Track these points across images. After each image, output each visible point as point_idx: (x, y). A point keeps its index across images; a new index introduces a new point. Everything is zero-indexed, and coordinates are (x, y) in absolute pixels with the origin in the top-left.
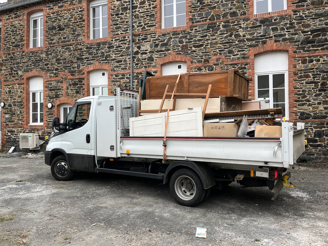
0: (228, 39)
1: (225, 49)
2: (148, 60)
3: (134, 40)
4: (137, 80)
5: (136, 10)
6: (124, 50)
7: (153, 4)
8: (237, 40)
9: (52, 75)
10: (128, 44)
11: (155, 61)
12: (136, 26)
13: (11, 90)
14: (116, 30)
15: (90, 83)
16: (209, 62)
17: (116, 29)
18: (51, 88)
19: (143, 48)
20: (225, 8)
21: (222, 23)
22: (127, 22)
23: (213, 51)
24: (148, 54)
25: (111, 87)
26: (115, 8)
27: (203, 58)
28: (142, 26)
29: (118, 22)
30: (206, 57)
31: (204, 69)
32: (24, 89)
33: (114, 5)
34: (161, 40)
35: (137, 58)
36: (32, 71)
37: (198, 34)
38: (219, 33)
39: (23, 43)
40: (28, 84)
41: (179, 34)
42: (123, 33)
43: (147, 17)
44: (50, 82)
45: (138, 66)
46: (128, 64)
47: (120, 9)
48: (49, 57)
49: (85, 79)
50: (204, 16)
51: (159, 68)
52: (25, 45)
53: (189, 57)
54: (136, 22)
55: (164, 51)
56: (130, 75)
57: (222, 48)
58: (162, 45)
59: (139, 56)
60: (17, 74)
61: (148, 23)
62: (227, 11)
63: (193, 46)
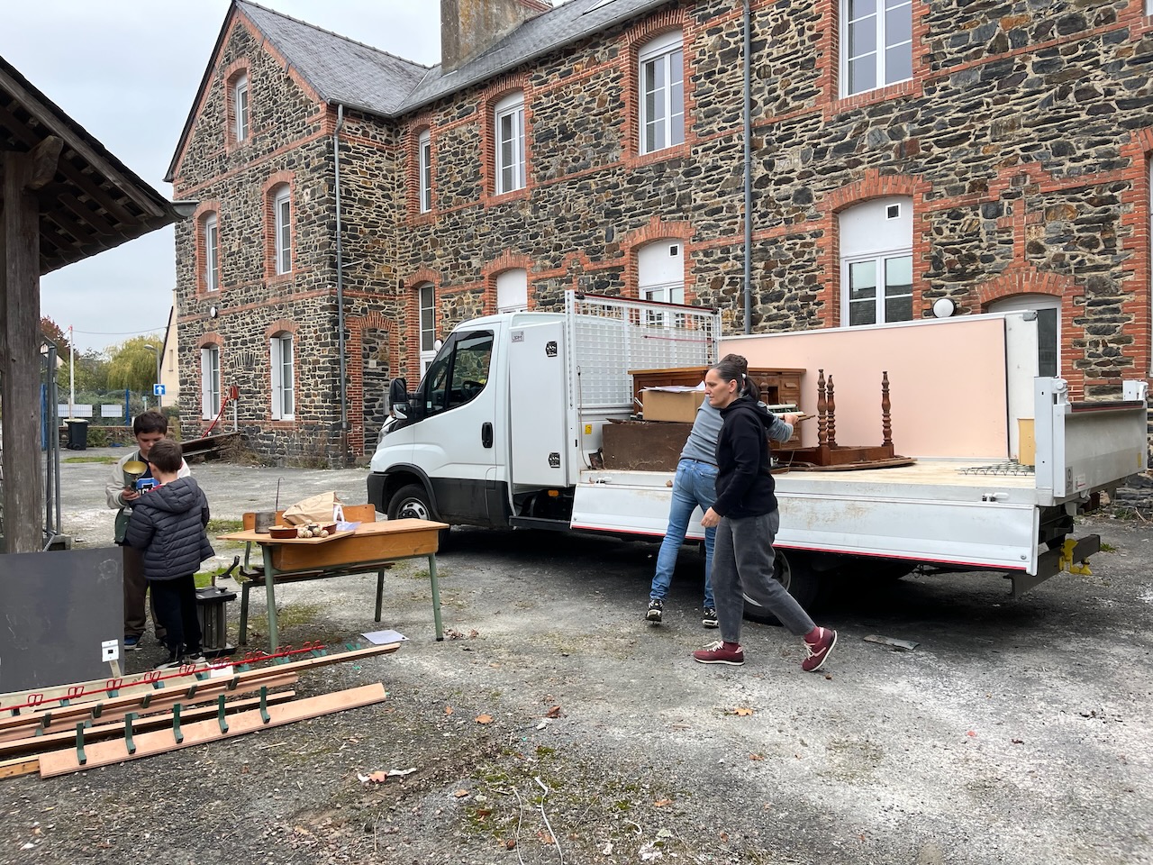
0: (1054, 107)
1: (1043, 143)
2: (795, 200)
3: (755, 145)
4: (763, 263)
5: (761, 53)
6: (728, 176)
7: (810, 29)
8: (1083, 109)
9: (548, 263)
10: (741, 158)
11: (815, 200)
12: (761, 103)
13: (457, 308)
14: (705, 120)
15: (640, 277)
16: (986, 189)
17: (706, 117)
18: (545, 297)
19: (781, 166)
20: (1040, 7)
21: (1033, 56)
22: (736, 93)
23: (1003, 151)
24: (796, 181)
25: (692, 286)
26: (703, 57)
27: (966, 179)
28: (778, 98)
29: (713, 97)
30: (978, 174)
31: (971, 213)
32: (484, 305)
33: (699, 49)
34: (834, 134)
35: (763, 198)
36: (501, 255)
37: (953, 101)
38: (1022, 90)
39: (479, 182)
40: (493, 290)
41: (889, 110)
42: (725, 128)
43: (792, 70)
44: (542, 283)
45: (767, 219)
46: (740, 218)
47: (717, 56)
48: (540, 214)
49: (627, 269)
50: (970, 40)
51: (829, 221)
52: (485, 188)
53: (920, 181)
54: (760, 90)
55: (842, 169)
56: (743, 250)
57: (1033, 139)
58: (838, 150)
59: (769, 191)
60: (469, 264)
61: (797, 89)
62: (1050, 15)
63: (935, 142)
